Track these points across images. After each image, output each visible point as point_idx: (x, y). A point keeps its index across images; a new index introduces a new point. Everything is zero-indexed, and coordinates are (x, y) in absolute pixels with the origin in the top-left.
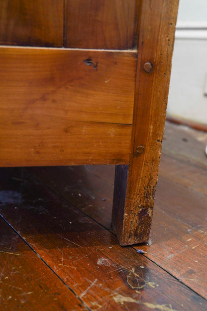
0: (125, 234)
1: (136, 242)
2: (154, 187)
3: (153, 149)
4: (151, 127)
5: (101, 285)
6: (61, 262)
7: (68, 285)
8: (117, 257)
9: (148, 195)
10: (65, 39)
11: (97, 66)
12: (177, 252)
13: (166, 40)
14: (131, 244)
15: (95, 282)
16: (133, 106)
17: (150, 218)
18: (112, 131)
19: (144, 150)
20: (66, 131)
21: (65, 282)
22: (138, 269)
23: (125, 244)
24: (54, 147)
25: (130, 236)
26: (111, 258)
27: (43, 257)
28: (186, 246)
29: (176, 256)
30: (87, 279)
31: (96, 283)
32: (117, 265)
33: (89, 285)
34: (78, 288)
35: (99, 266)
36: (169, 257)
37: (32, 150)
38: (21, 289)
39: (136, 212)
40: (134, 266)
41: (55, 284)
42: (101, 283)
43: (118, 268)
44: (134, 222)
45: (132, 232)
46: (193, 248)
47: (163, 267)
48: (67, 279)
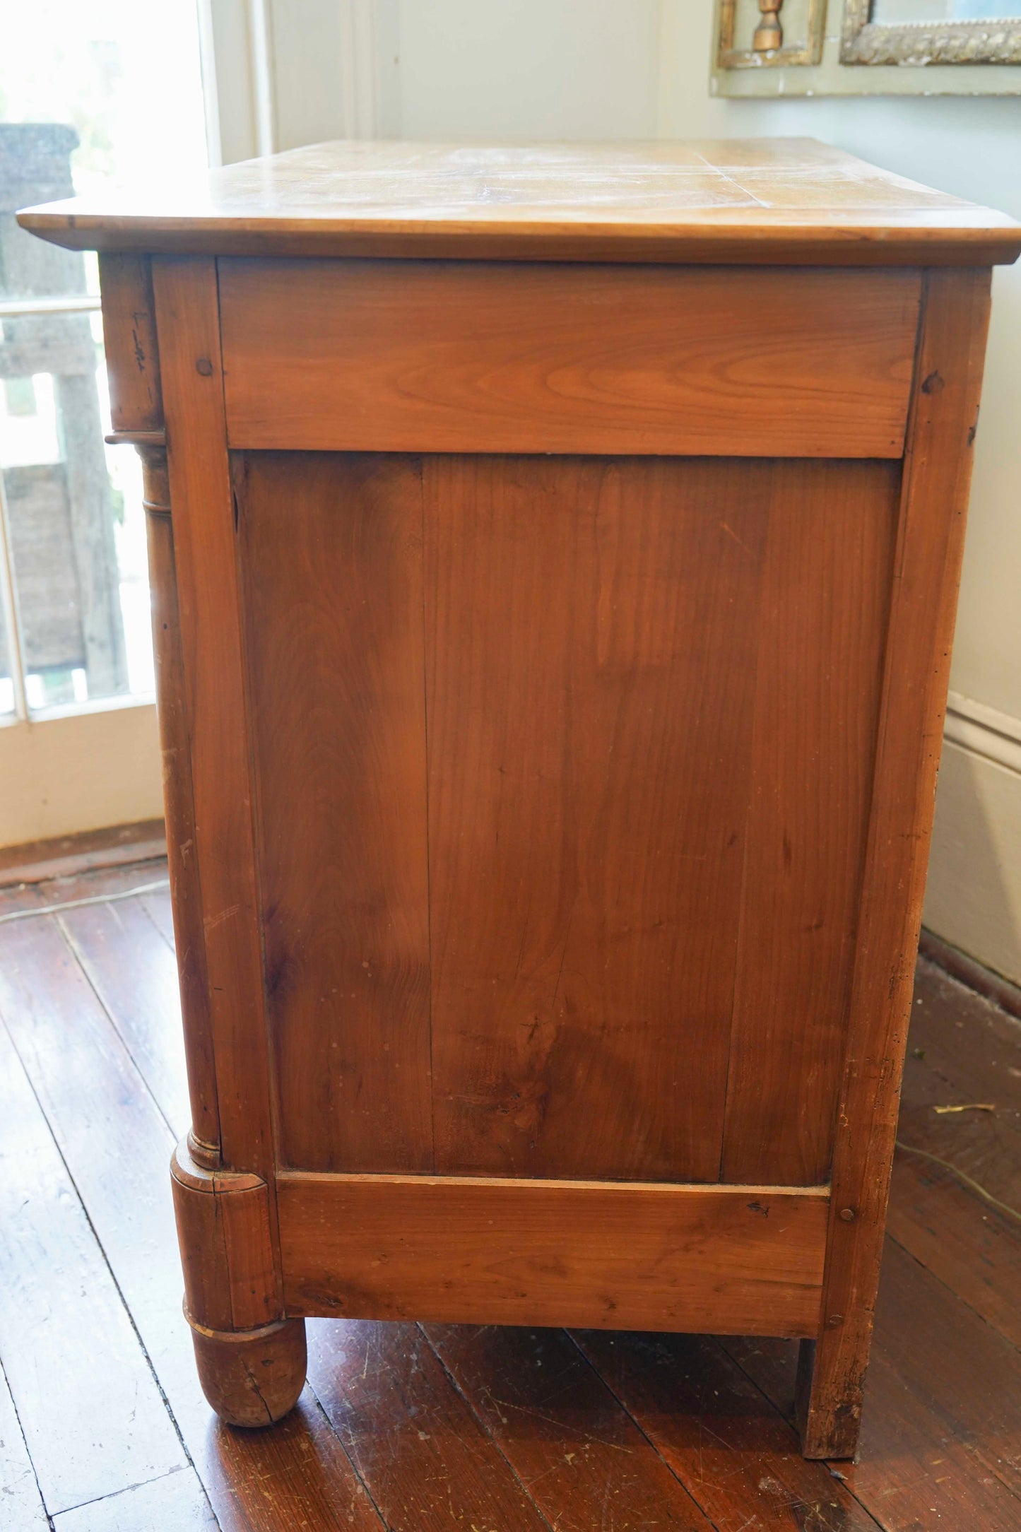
0: (810, 1441)
1: (832, 1455)
2: (861, 1375)
3: (858, 1321)
4: (855, 1290)
5: (761, 1525)
6: (699, 1476)
7: (711, 1518)
8: (793, 1480)
9: (851, 1386)
10: (722, 1173)
11: (767, 1211)
12: (906, 1485)
13: (876, 1182)
14: (822, 1457)
15: (752, 1519)
16: (823, 1262)
17: (855, 1420)
18: (789, 1293)
19: (842, 1322)
20: (717, 1290)
21: (705, 1512)
22: (825, 1508)
23: (811, 1457)
24: (698, 1308)
25: (820, 1445)
26: (783, 1480)
27: (669, 1461)
28: (927, 1475)
29: (900, 1493)
30: (740, 1514)
31: (754, 1522)
32: (792, 1495)
33: (743, 1522)
34: (725, 1525)
35: (760, 1491)
36: (886, 1492)
37: (664, 1311)
38: (640, 1513)
39: (829, 1408)
40: (820, 1500)
41: (691, 1514)
42: (762, 1523)
43: (793, 1501)
44: (827, 1423)
45: (824, 1439)
46: (938, 1481)
47: (870, 1511)
48: (709, 1508)
